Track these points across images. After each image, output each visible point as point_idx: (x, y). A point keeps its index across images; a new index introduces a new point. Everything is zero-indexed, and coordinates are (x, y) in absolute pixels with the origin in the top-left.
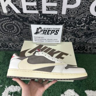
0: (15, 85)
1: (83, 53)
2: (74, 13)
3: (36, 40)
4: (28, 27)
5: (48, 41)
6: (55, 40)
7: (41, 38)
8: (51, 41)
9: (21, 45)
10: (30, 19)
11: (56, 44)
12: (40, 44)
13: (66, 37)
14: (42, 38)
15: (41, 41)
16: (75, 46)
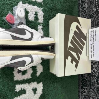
0: (44, 16)
1: (79, 84)
3: (92, 32)
5: (91, 46)
6: (92, 53)
7: (94, 37)
8: (92, 49)
9: (85, 16)
11: (88, 55)
12: (87, 37)
13: (97, 66)
14: (94, 39)
15: (91, 38)
16: (86, 76)
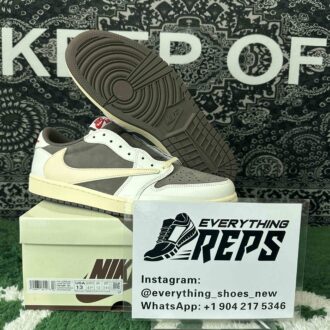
2: (190, 76)
4: (64, 120)
10: (72, 94)
